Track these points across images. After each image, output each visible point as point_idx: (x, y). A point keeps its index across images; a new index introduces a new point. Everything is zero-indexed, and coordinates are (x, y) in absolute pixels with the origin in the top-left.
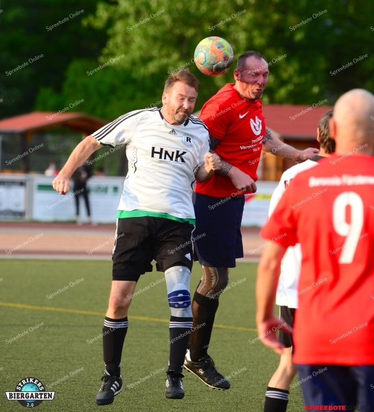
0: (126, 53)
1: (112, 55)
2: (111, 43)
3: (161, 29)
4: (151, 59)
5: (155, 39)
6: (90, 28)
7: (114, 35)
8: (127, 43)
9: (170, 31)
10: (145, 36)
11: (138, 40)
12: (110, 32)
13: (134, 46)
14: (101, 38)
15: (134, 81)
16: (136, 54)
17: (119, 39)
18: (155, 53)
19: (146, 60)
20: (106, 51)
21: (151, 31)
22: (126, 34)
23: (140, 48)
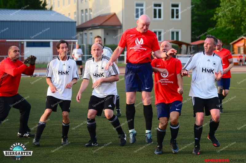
0: (221, 26)
1: (218, 26)
2: (217, 24)
3: (229, 20)
4: (227, 27)
5: (227, 22)
6: (212, 20)
7: (218, 22)
8: (221, 23)
9: (231, 20)
10: (225, 22)
11: (223, 23)
12: (217, 21)
13: (223, 24)
14: (215, 22)
15: (223, 32)
16: (223, 26)
17: (219, 23)
18: (227, 25)
19: (225, 27)
20: (216, 25)
21: (226, 20)
22: (221, 21)
23: (224, 24)
